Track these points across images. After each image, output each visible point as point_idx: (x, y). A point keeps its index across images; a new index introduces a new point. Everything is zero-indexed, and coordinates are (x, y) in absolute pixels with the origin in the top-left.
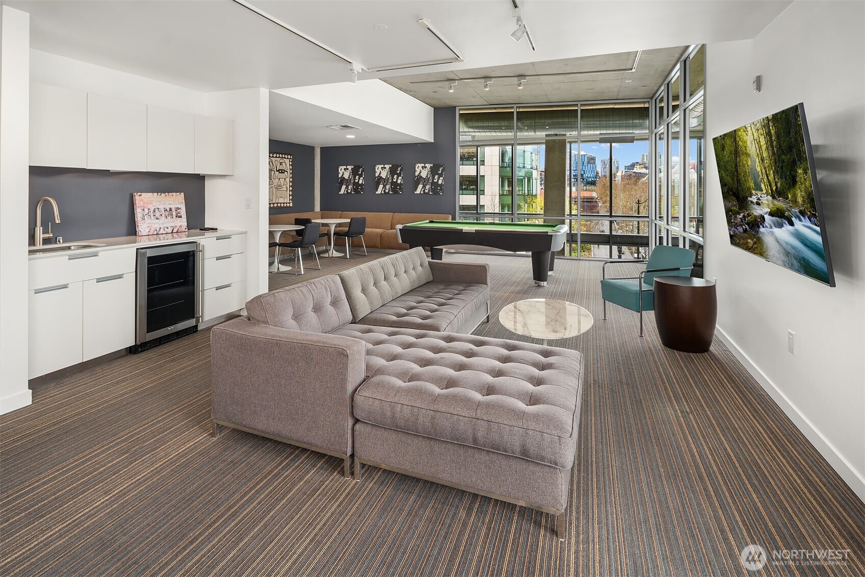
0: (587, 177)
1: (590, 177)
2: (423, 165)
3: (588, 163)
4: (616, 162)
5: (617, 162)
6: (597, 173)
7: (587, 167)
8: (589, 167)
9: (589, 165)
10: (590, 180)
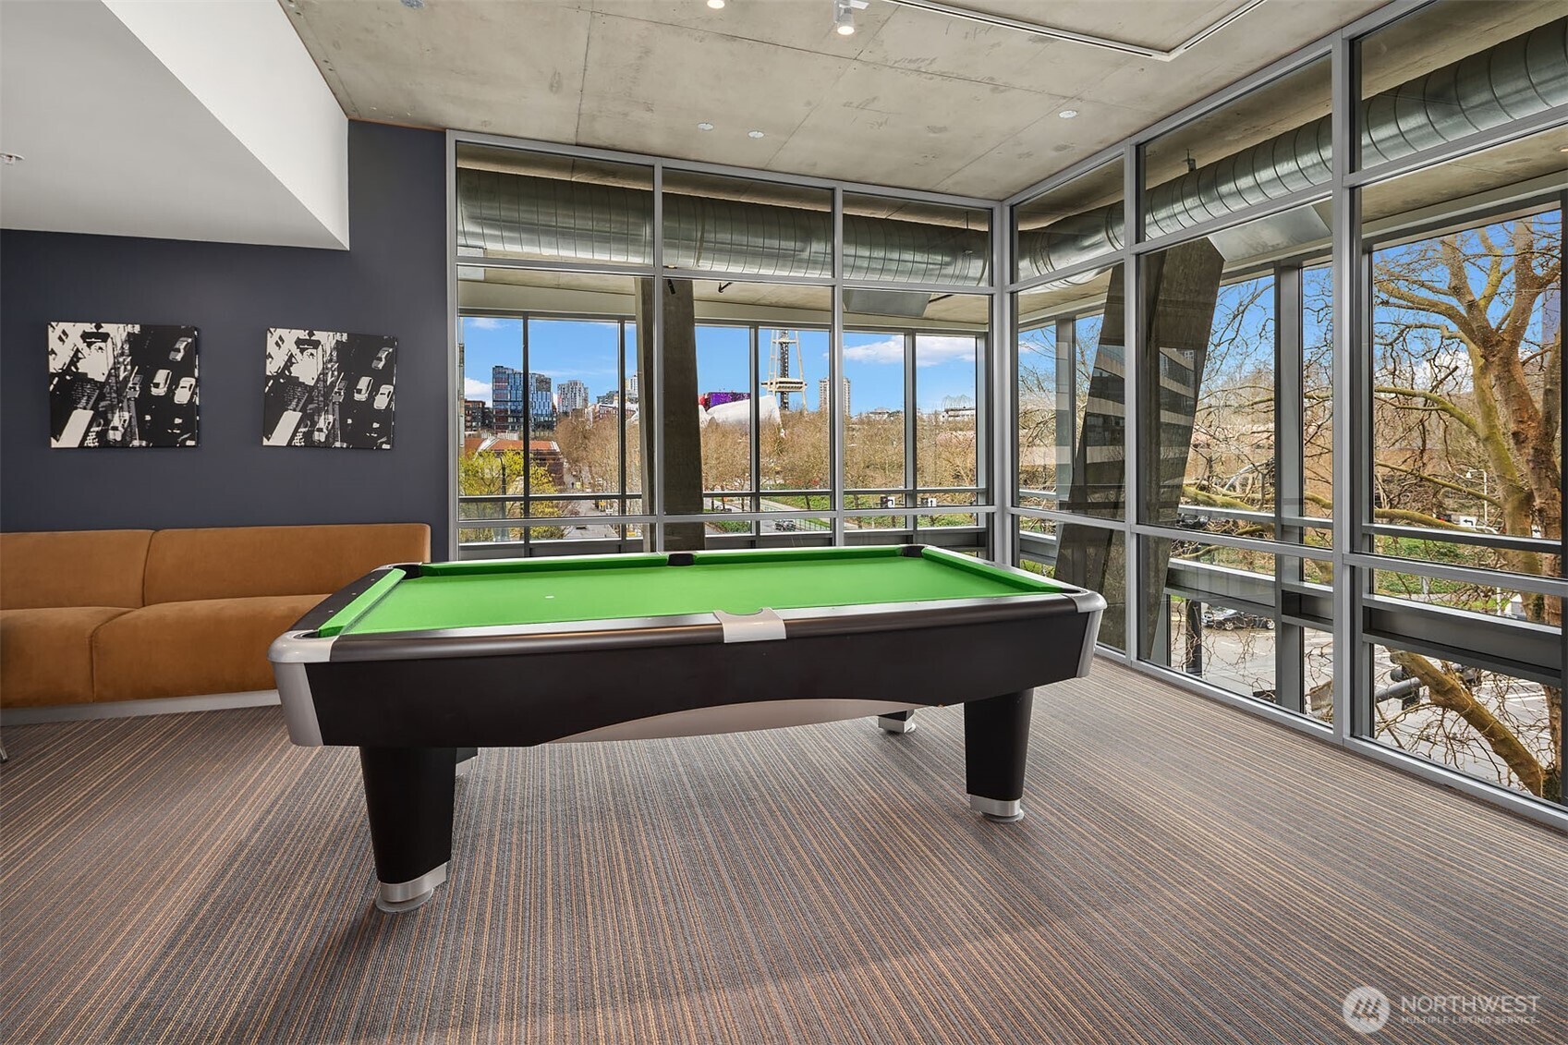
0: (537, 415)
1: (542, 415)
2: (303, 334)
3: (538, 389)
4: (582, 390)
5: (585, 389)
6: (554, 407)
7: (535, 396)
8: (540, 397)
9: (539, 392)
10: (542, 419)
